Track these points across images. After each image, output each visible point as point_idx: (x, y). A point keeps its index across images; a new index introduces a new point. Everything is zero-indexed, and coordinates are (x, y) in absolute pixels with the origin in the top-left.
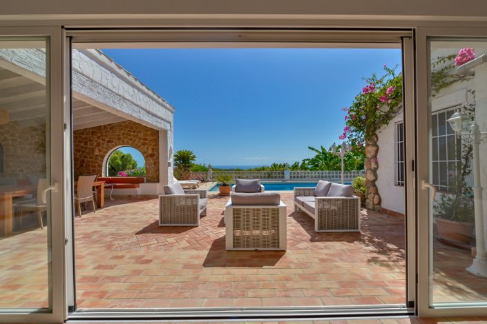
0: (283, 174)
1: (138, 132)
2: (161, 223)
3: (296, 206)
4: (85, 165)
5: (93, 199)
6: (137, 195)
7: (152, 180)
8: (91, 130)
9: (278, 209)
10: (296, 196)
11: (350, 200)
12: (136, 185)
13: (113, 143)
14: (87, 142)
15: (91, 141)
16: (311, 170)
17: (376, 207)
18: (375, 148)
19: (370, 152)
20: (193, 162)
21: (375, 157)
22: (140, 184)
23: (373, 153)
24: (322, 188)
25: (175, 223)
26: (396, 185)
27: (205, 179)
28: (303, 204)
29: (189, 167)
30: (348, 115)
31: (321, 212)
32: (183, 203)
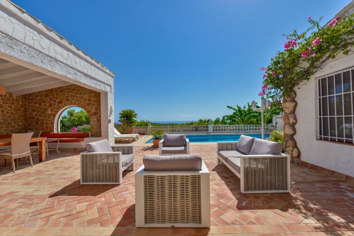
0: (207, 127)
1: (84, 94)
2: (83, 181)
3: (219, 160)
4: (39, 122)
5: (30, 155)
6: (82, 148)
7: (96, 135)
8: (44, 93)
9: (199, 177)
10: (219, 150)
11: (278, 158)
12: (80, 139)
13: (63, 104)
14: (41, 103)
15: (45, 102)
16: (230, 124)
17: (295, 160)
18: (293, 104)
19: (288, 108)
20: (135, 119)
21: (293, 112)
22: (85, 139)
23: (291, 109)
24: (244, 143)
25: (97, 181)
26: (317, 140)
27: (145, 133)
28: (226, 159)
29: (131, 123)
30: (266, 75)
31: (247, 172)
32: (105, 161)
